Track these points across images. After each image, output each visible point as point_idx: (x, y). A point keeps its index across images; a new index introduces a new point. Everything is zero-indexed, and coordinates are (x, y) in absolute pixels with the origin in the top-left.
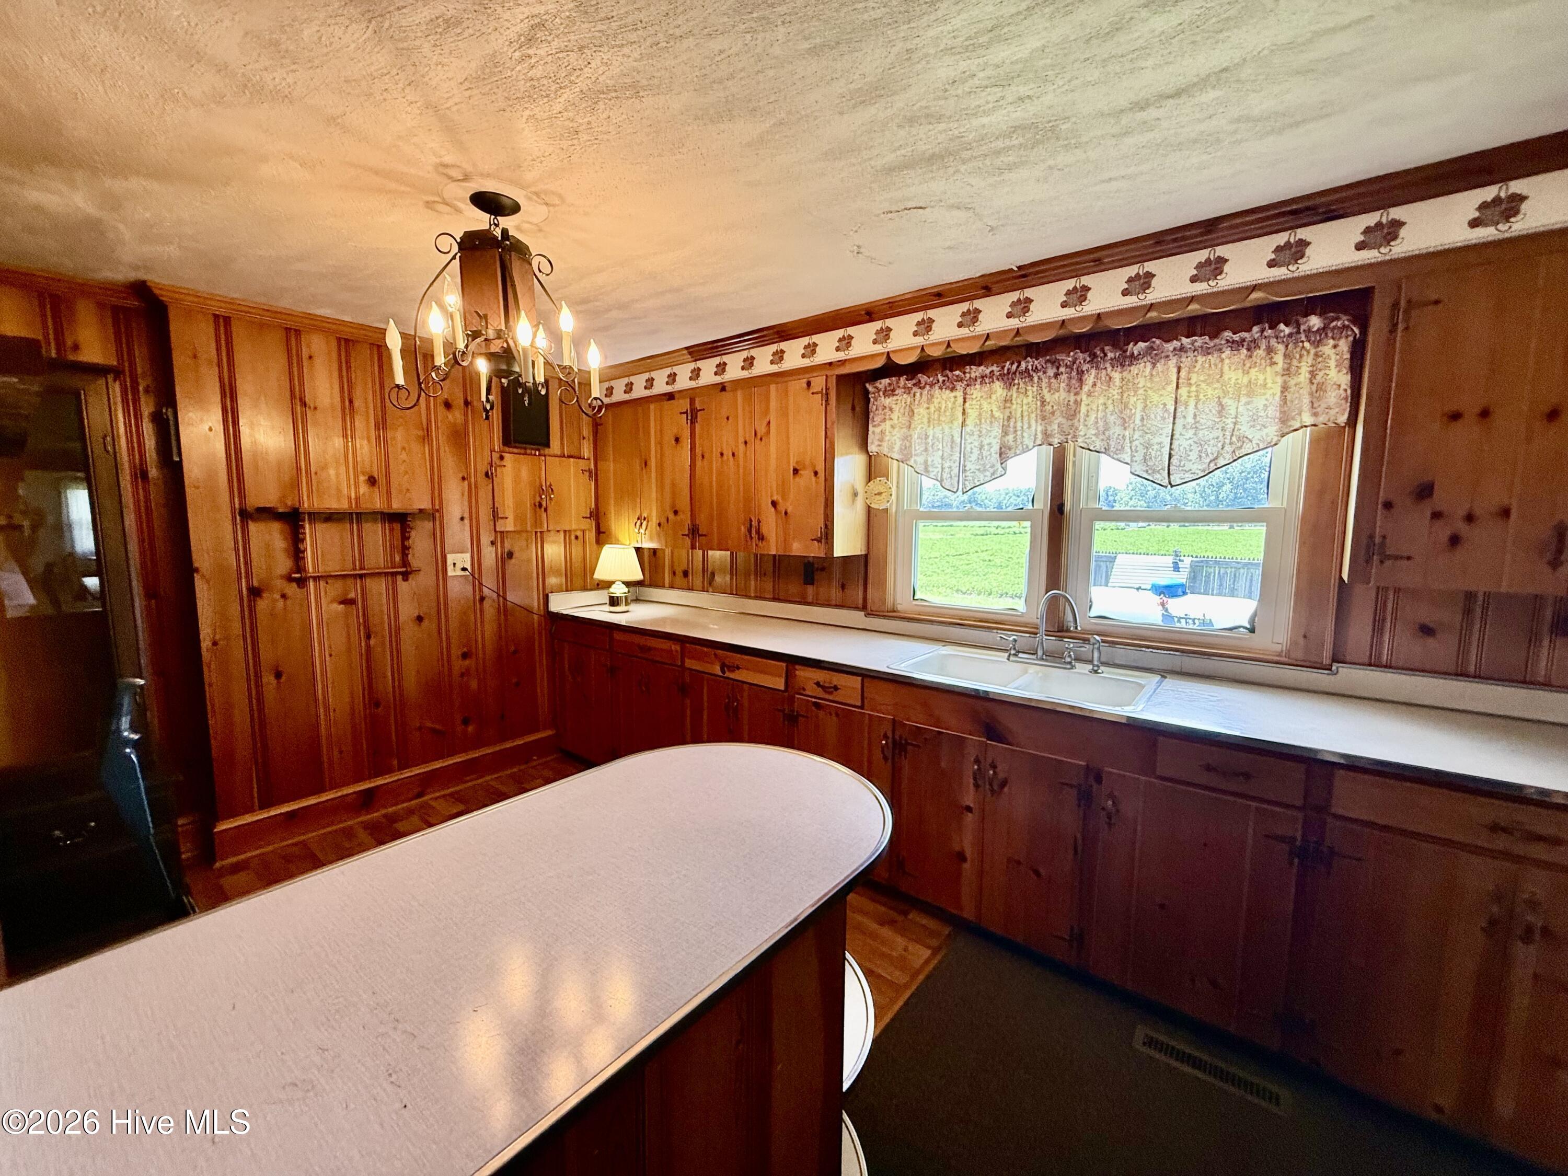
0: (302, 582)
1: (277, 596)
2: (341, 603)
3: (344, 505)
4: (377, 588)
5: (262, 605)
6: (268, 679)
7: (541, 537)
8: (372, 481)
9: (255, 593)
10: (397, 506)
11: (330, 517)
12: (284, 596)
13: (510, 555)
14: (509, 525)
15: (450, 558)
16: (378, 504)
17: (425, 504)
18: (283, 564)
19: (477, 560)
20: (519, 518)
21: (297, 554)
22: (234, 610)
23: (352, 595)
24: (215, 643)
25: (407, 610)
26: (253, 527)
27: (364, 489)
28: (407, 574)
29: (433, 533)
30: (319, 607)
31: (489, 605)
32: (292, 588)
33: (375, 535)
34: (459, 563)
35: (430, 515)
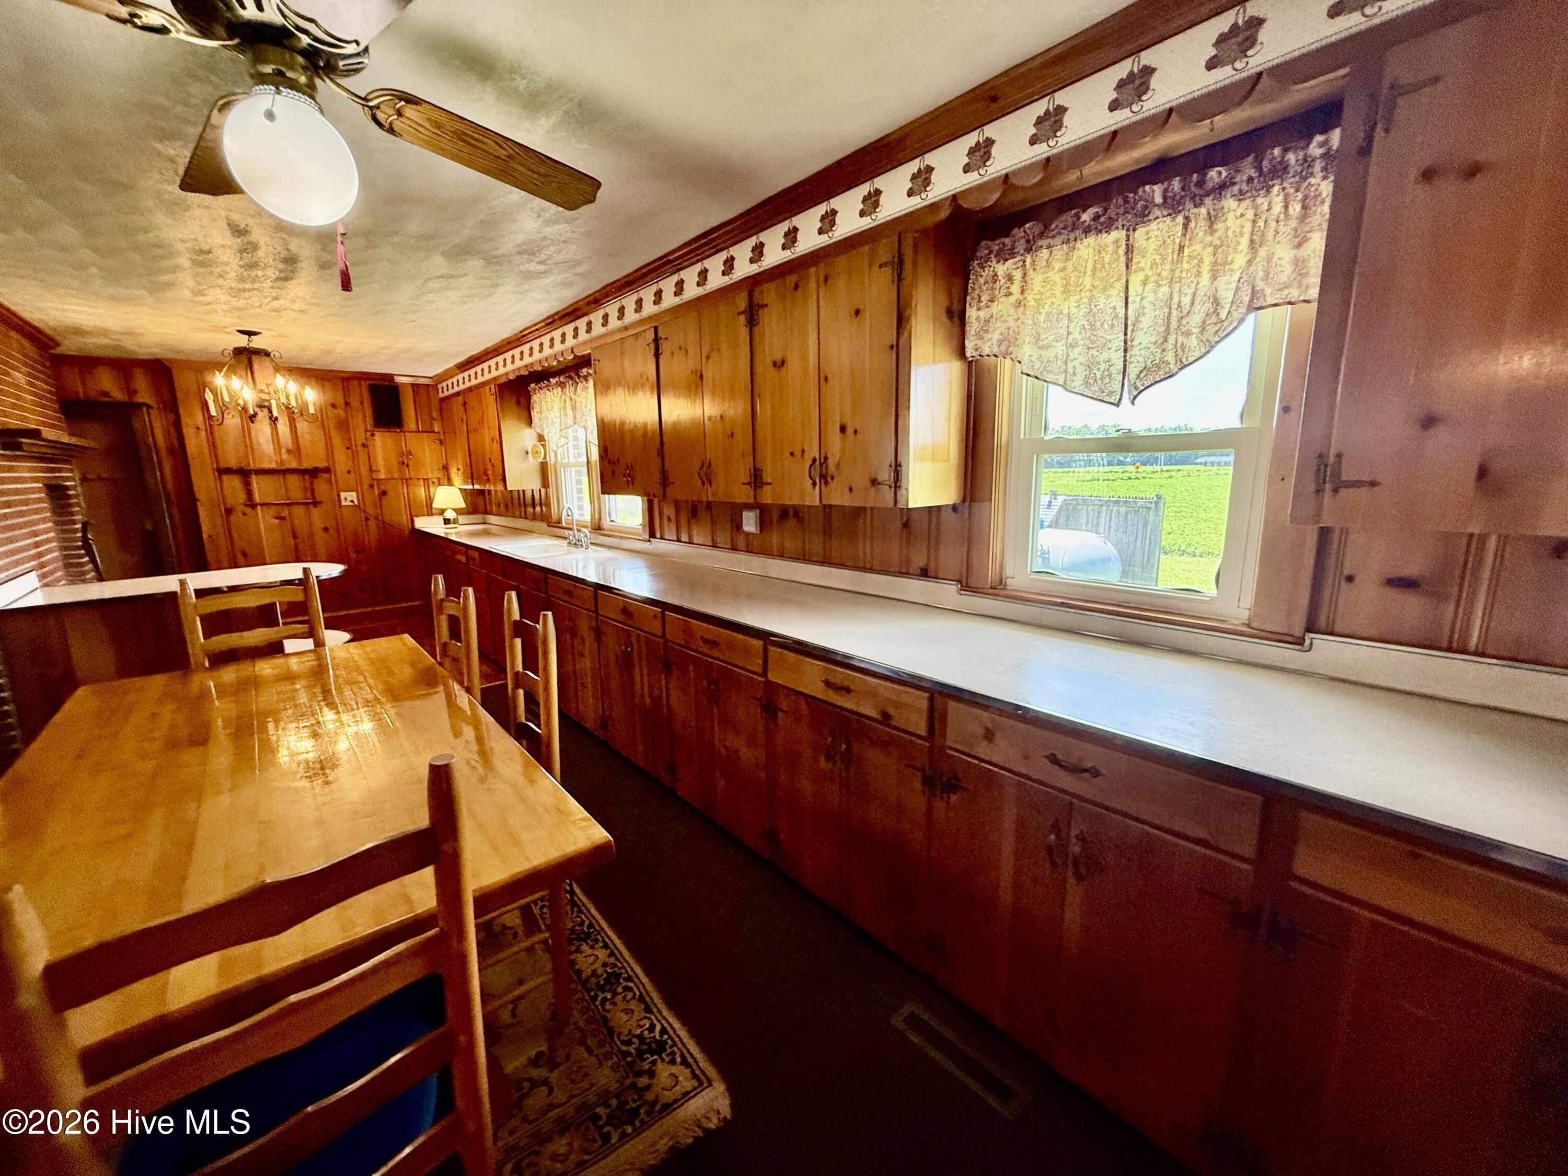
0: (253, 506)
1: (240, 515)
2: (276, 518)
3: (273, 466)
4: (299, 511)
5: (233, 518)
6: (240, 557)
7: (407, 481)
8: (289, 451)
9: (229, 511)
10: (306, 465)
11: (267, 472)
12: (244, 514)
16: (294, 465)
17: (322, 464)
18: (242, 497)
20: (389, 470)
21: (249, 493)
22: (219, 521)
23: (283, 515)
24: (210, 536)
25: (318, 524)
26: (225, 478)
27: (285, 456)
28: (315, 504)
29: (330, 481)
30: (264, 521)
31: (372, 523)
32: (248, 510)
33: (294, 482)
34: (349, 498)
35: (327, 470)
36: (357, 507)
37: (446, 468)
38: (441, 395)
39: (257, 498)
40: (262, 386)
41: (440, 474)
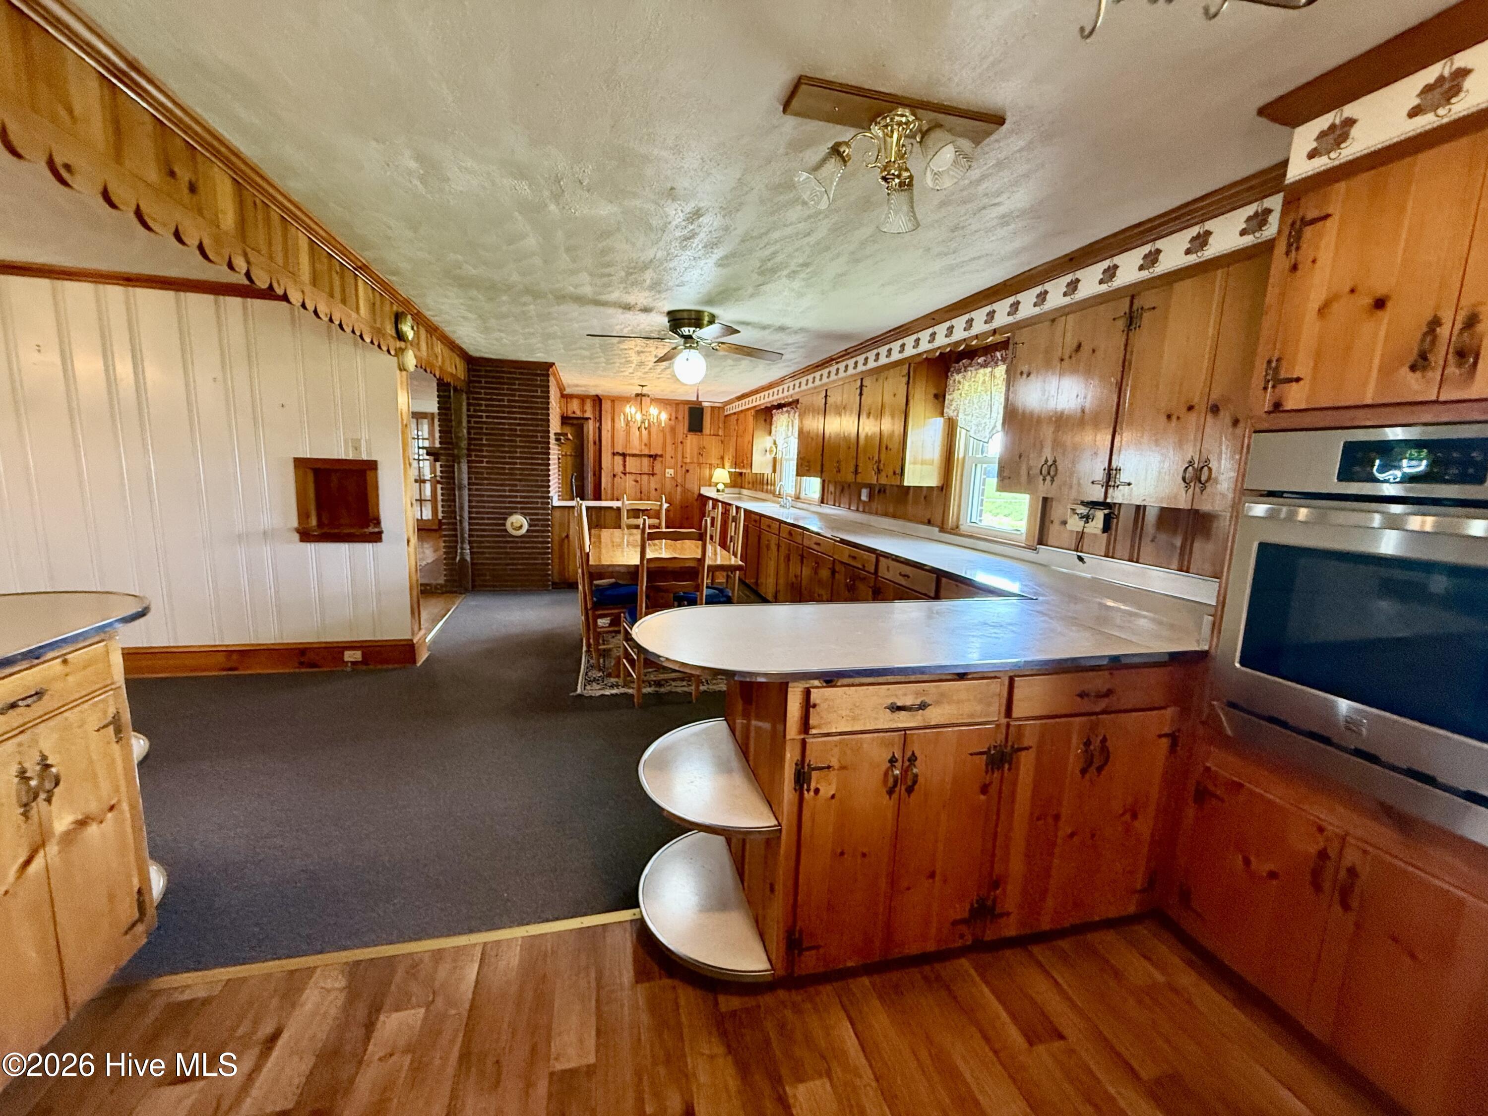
0: (625, 474)
2: (635, 481)
3: (637, 452)
4: (645, 477)
5: (615, 479)
7: (700, 464)
8: (646, 445)
9: (614, 476)
10: (652, 453)
11: (634, 455)
12: (620, 478)
13: (688, 471)
14: (688, 460)
15: (667, 470)
16: (646, 452)
17: (659, 453)
18: (621, 468)
19: (676, 473)
20: (692, 458)
21: (625, 466)
22: (610, 480)
23: (637, 479)
25: (653, 486)
26: (616, 457)
27: (642, 447)
28: (653, 475)
29: (662, 462)
30: (629, 481)
31: (679, 489)
32: (622, 476)
33: (646, 461)
34: (670, 472)
35: (661, 456)
36: (673, 478)
37: (722, 458)
38: (726, 413)
39: (628, 470)
40: (644, 412)
41: (719, 462)
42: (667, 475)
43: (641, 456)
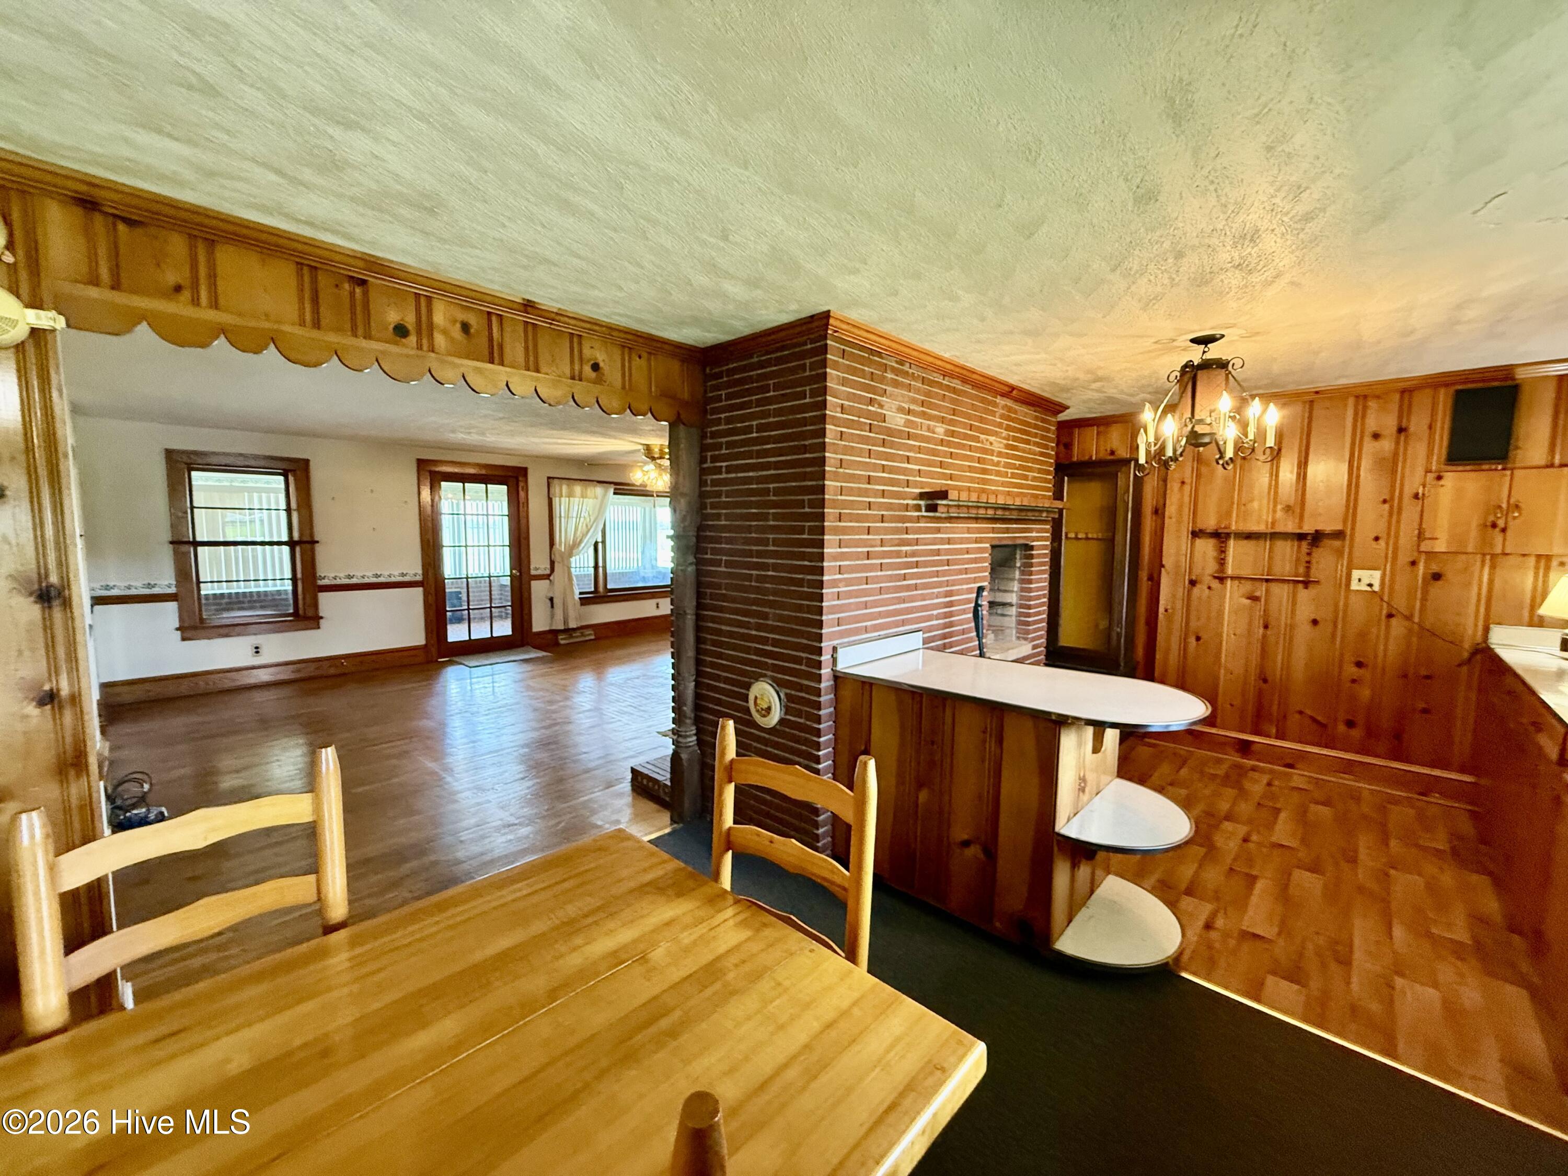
0: (1222, 580)
1: (1205, 587)
2: (1249, 598)
3: (1261, 528)
4: (1281, 592)
5: (1196, 591)
6: (1192, 640)
7: (1493, 557)
8: (1288, 509)
10: (1307, 528)
12: (1209, 588)
13: (1438, 577)
14: (1438, 546)
15: (1356, 574)
16: (1290, 527)
17: (1334, 527)
18: (1211, 567)
19: (1390, 580)
20: (1457, 538)
22: (1181, 592)
23: (1257, 594)
24: (1166, 610)
26: (1198, 542)
27: (1279, 514)
28: (1306, 584)
29: (1340, 552)
30: (1232, 599)
31: (1399, 625)
32: (1215, 584)
33: (1286, 549)
34: (1366, 579)
35: (1339, 535)
36: (1379, 595)
39: (1230, 571)
42: (1354, 586)
43: (1274, 536)
